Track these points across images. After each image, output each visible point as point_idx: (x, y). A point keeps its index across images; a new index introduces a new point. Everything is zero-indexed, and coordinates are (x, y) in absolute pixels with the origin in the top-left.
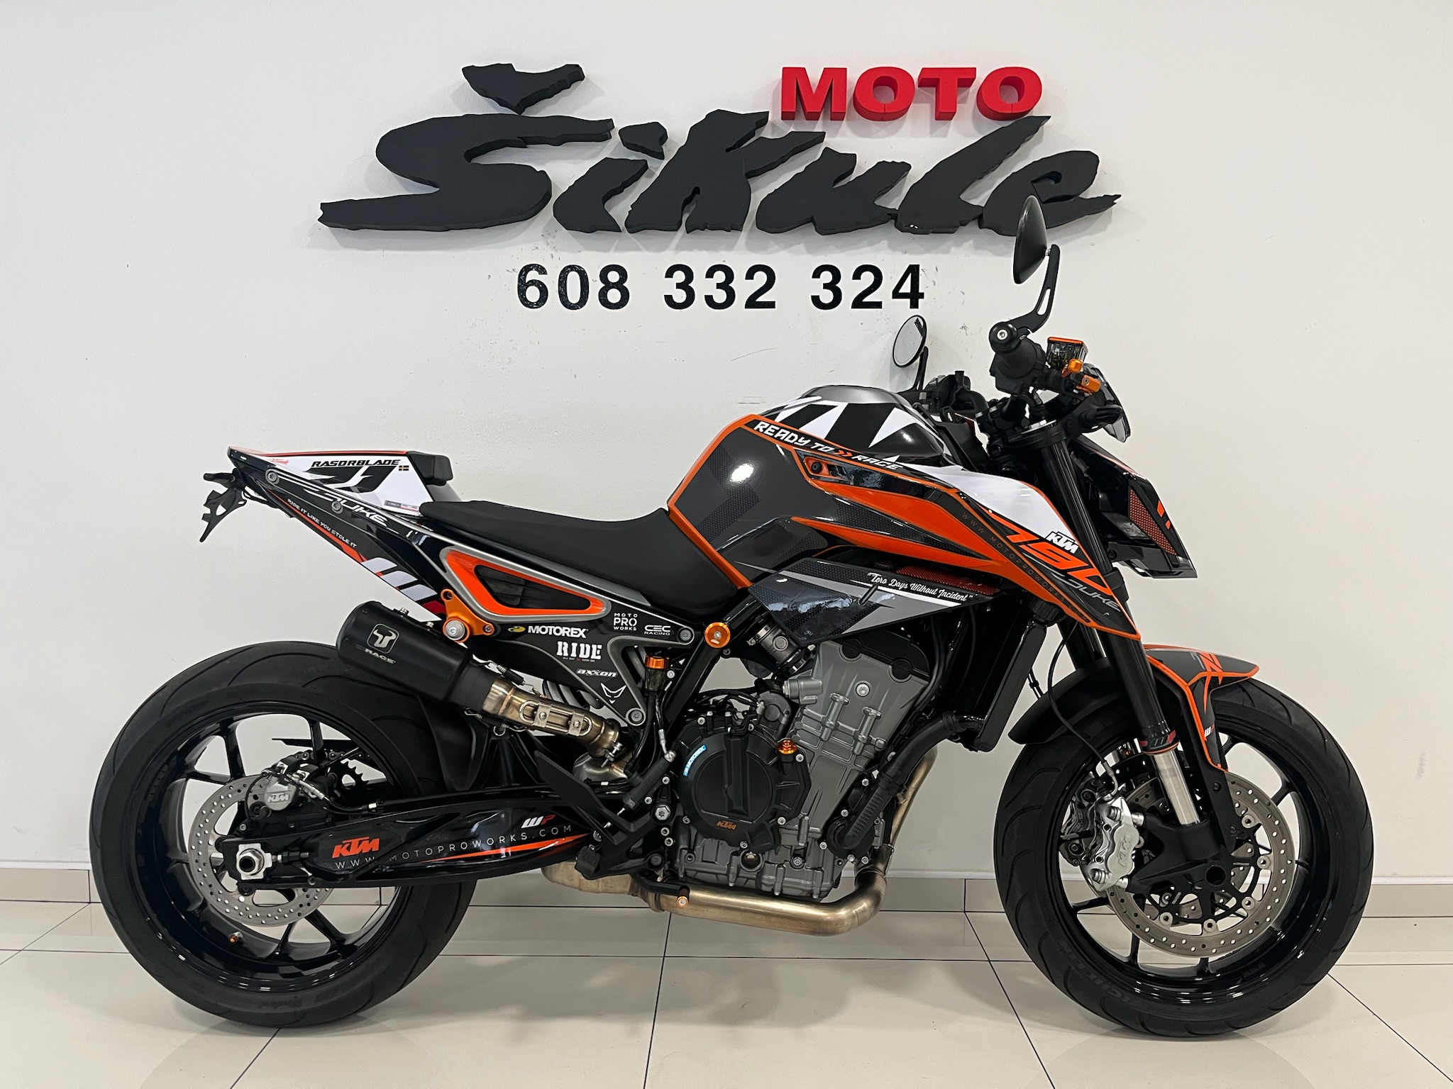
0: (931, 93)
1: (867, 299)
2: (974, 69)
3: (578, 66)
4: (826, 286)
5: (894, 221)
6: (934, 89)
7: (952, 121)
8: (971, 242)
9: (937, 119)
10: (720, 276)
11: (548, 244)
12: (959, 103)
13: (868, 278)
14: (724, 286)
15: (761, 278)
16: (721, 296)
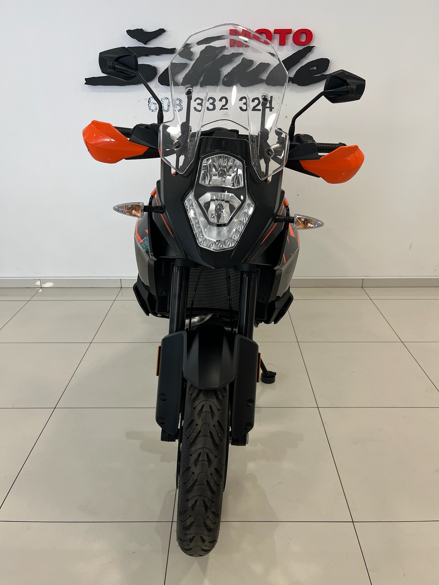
0: (277, 36)
1: (256, 108)
2: (292, 29)
3: (163, 29)
4: (244, 104)
5: (265, 82)
6: (279, 34)
7: (284, 46)
8: (289, 88)
9: (279, 45)
10: (211, 101)
11: (157, 90)
12: (287, 39)
13: (256, 102)
14: (213, 104)
15: (224, 100)
16: (211, 107)
